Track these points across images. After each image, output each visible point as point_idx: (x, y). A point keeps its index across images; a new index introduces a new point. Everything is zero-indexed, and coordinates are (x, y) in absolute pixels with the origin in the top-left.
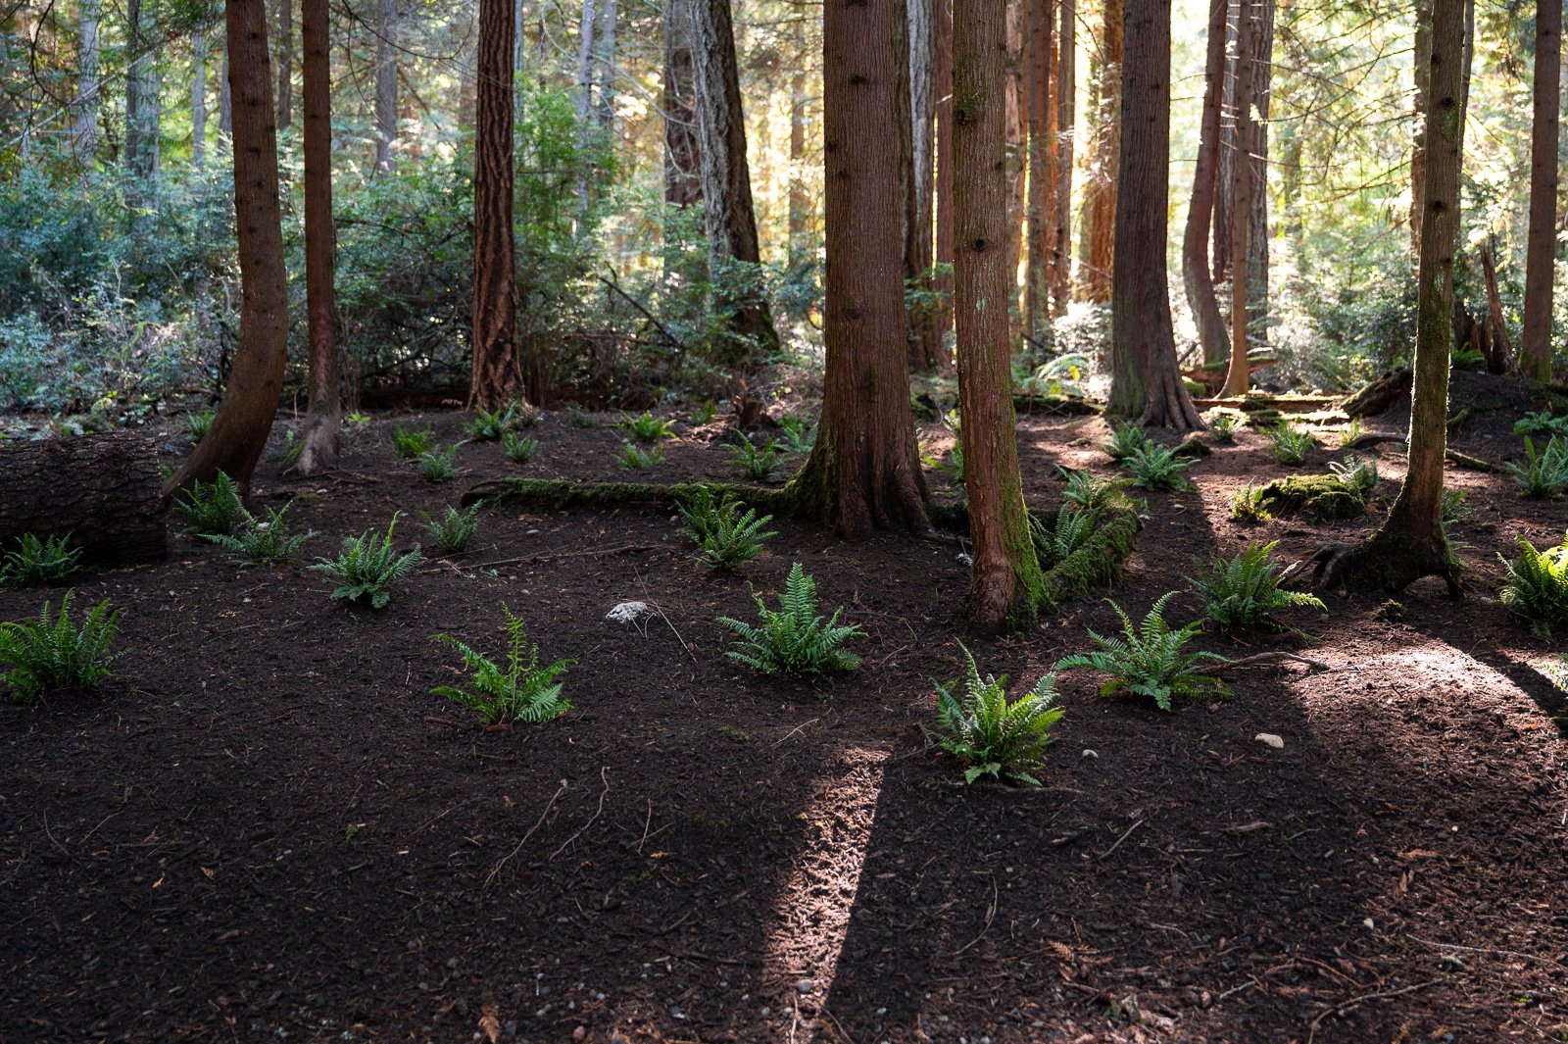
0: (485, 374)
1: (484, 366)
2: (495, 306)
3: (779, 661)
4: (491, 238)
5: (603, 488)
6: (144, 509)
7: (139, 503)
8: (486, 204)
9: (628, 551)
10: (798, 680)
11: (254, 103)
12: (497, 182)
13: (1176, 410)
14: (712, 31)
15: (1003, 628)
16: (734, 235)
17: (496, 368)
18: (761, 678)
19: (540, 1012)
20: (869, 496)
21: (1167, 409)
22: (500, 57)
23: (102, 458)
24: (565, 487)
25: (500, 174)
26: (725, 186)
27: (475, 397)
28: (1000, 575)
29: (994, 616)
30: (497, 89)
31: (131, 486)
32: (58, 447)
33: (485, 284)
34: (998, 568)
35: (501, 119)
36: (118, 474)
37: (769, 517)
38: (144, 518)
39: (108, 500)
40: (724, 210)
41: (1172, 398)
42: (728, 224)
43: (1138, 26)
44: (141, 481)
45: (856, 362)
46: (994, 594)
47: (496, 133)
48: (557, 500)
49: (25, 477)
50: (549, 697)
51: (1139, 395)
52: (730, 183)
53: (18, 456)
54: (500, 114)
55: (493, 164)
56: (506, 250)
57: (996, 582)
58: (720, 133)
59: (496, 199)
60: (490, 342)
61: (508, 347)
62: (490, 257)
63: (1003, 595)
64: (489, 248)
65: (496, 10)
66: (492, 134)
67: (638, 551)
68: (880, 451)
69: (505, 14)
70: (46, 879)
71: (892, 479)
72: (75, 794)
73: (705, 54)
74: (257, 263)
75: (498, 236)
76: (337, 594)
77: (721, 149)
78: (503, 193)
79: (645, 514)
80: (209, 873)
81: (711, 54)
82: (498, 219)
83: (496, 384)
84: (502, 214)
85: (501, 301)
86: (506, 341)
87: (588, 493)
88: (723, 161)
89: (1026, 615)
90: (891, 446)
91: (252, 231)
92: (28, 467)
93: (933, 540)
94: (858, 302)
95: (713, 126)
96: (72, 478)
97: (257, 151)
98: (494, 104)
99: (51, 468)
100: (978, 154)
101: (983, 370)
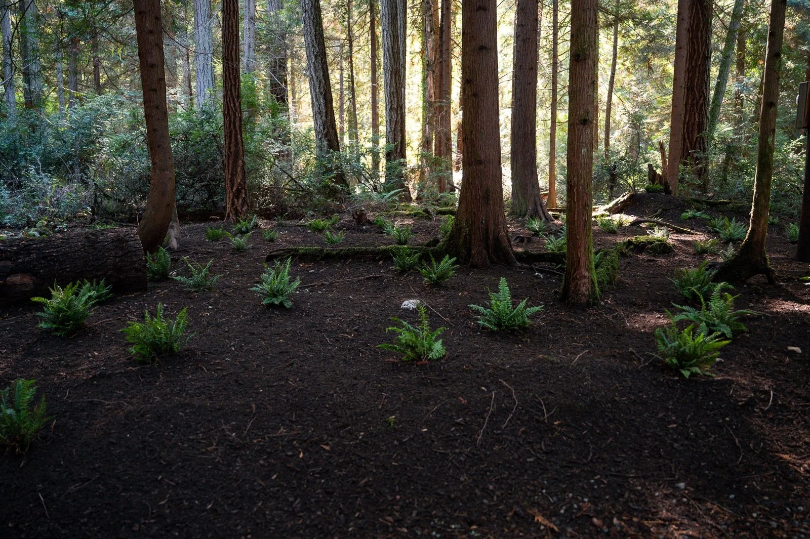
0: (233, 204)
1: (233, 200)
2: (236, 172)
3: (499, 325)
4: (233, 140)
5: (342, 250)
6: (137, 265)
7: (134, 263)
8: (230, 125)
9: (370, 278)
10: (508, 333)
11: (152, 66)
12: (235, 114)
13: (541, 212)
14: (316, 46)
15: (588, 305)
16: (329, 140)
17: (238, 201)
18: (491, 333)
19: (562, 511)
20: (487, 248)
21: (536, 211)
22: (233, 53)
23: (113, 241)
24: (322, 250)
25: (236, 110)
26: (324, 118)
27: (229, 214)
28: (586, 281)
29: (584, 300)
30: (233, 69)
31: (129, 254)
32: (90, 236)
33: (231, 161)
34: (585, 277)
35: (235, 84)
36: (122, 249)
37: (455, 258)
38: (137, 270)
39: (119, 262)
40: (324, 129)
41: (539, 207)
42: (326, 136)
44: (133, 251)
45: (481, 186)
46: (584, 289)
47: (233, 91)
48: (318, 256)
49: (76, 251)
50: (438, 346)
51: (524, 206)
52: (326, 117)
53: (71, 241)
54: (235, 80)
55: (232, 105)
56: (240, 145)
57: (584, 284)
58: (321, 94)
59: (234, 122)
60: (235, 189)
61: (243, 191)
62: (233, 149)
63: (588, 289)
64: (232, 145)
65: (231, 31)
66: (231, 91)
67: (376, 278)
68: (492, 227)
69: (235, 33)
70: (237, 457)
71: (497, 240)
72: (219, 409)
73: (313, 56)
74: (159, 146)
75: (236, 139)
76: (265, 302)
77: (322, 101)
78: (238, 119)
79: (365, 261)
80: (327, 448)
81: (316, 57)
82: (236, 131)
83: (239, 208)
84: (237, 128)
85: (239, 169)
86: (242, 188)
87: (335, 252)
88: (323, 106)
89: (596, 298)
90: (496, 225)
91: (155, 130)
92: (77, 246)
93: (520, 267)
94: (483, 157)
95: (318, 90)
96: (100, 251)
97: (155, 90)
98: (231, 76)
99: (88, 246)
100: (586, 76)
101: (584, 183)
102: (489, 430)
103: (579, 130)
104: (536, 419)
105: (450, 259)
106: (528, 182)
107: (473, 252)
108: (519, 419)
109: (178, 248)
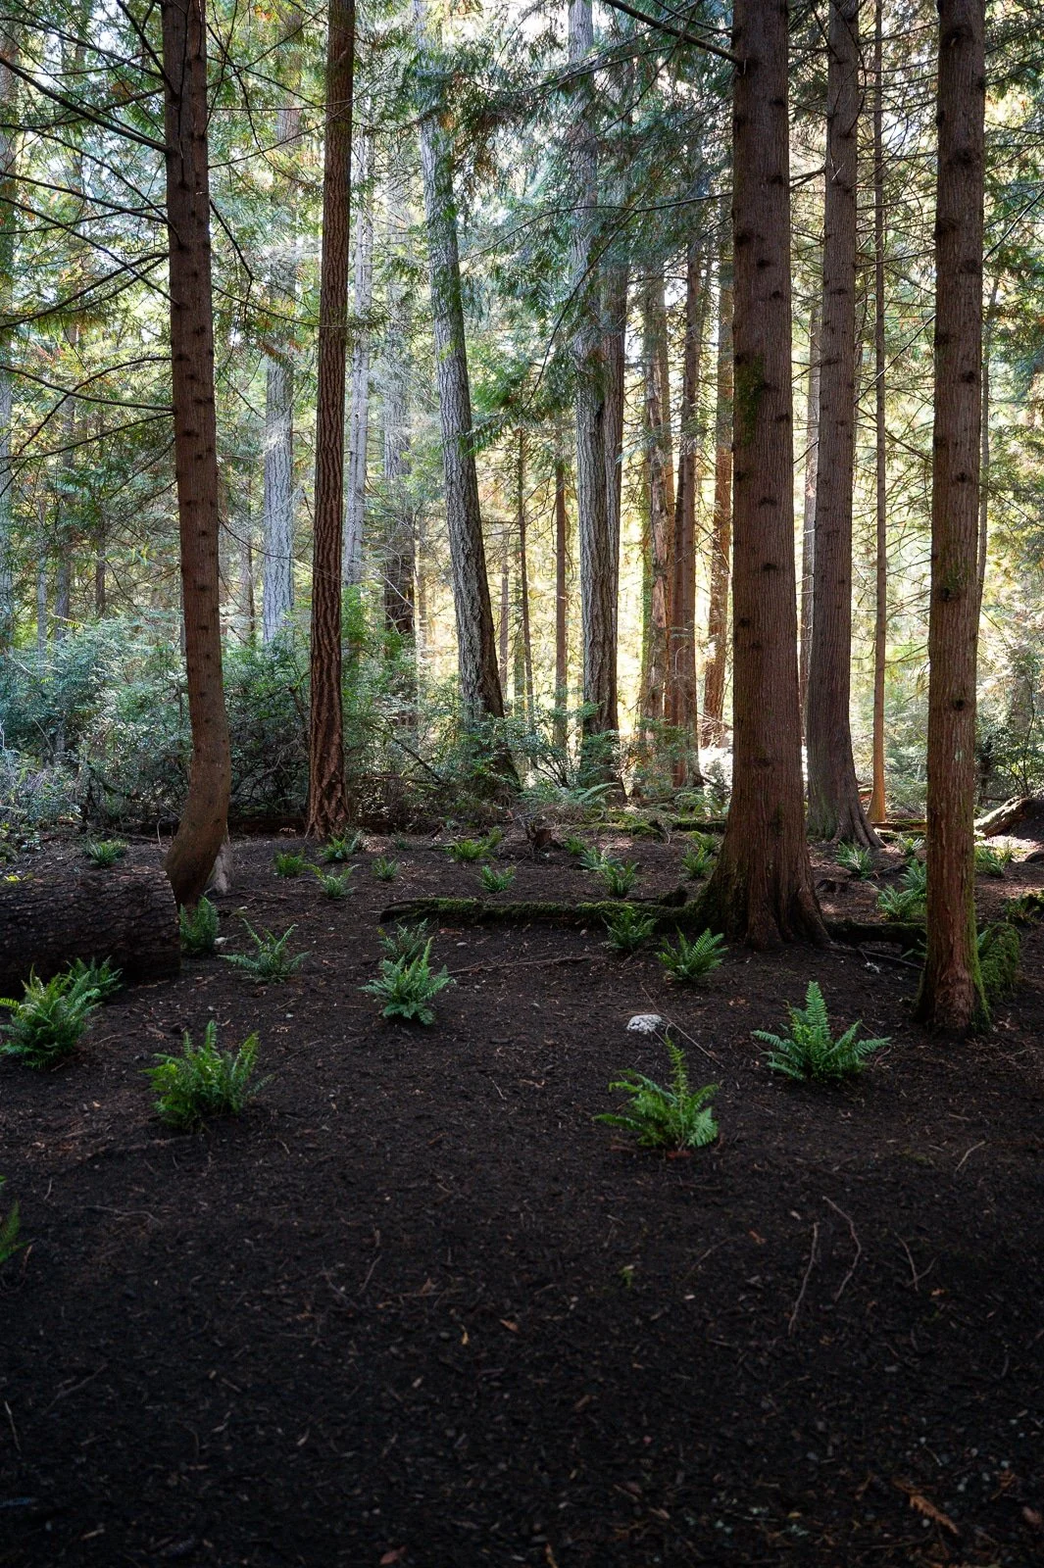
0: (321, 808)
1: (320, 802)
2: (329, 754)
3: (807, 1069)
4: (325, 700)
5: (514, 907)
6: (164, 933)
7: (159, 928)
8: (321, 673)
9: (566, 961)
10: (824, 1085)
11: (203, 589)
12: (330, 656)
13: (861, 831)
14: (468, 539)
15: (969, 1033)
16: (485, 698)
17: (330, 803)
18: (792, 1085)
19: (961, 1488)
20: (777, 915)
21: (854, 829)
22: (332, 557)
23: (127, 890)
24: (479, 906)
25: (332, 649)
26: (478, 659)
27: (313, 825)
28: (964, 987)
29: (961, 1022)
30: (329, 582)
31: (153, 914)
32: (90, 881)
33: (320, 736)
34: (961, 981)
35: (333, 606)
36: (142, 904)
37: (721, 936)
38: (164, 941)
39: (135, 926)
40: (478, 677)
41: (857, 822)
42: (481, 689)
43: (828, 535)
44: (161, 909)
46: (960, 1003)
47: (329, 617)
48: (472, 916)
49: (66, 908)
50: (705, 1121)
51: (830, 820)
52: (482, 657)
53: (57, 890)
54: (332, 602)
55: (326, 642)
56: (337, 709)
57: (961, 993)
58: (475, 618)
59: (329, 669)
60: (325, 782)
61: (339, 786)
62: (324, 715)
63: (968, 1004)
64: (324, 708)
65: (329, 520)
66: (325, 618)
67: (576, 962)
68: (785, 876)
69: (335, 523)
70: (348, 1337)
71: (796, 900)
72: (315, 1235)
73: (462, 557)
74: (207, 721)
75: (331, 699)
76: (387, 1012)
77: (475, 631)
78: (335, 664)
79: (555, 928)
80: (512, 1326)
81: (467, 557)
82: (331, 685)
83: (330, 816)
84: (334, 681)
85: (333, 749)
86: (338, 782)
87: (502, 911)
88: (477, 640)
89: (983, 1020)
90: (794, 873)
91: (202, 695)
92: (67, 899)
93: (836, 951)
94: (769, 754)
95: (468, 613)
96: (104, 908)
97: (205, 628)
98: (327, 594)
99: (85, 899)
100: (961, 627)
101: (959, 811)
102: (810, 1303)
103: (949, 719)
104: (898, 1284)
105: (713, 934)
106: (838, 778)
107: (752, 920)
108: (865, 1282)
109: (229, 891)
